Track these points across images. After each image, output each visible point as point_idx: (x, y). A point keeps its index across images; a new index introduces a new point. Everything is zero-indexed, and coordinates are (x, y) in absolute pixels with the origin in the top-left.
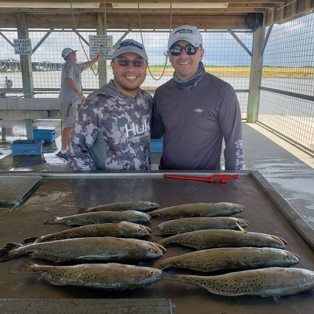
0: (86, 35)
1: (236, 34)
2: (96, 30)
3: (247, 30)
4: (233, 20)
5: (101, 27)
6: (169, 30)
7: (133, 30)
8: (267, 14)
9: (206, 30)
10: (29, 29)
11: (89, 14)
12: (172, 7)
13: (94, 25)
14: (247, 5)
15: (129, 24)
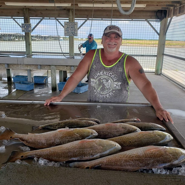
0: (62, 22)
1: (150, 22)
2: (68, 18)
3: (156, 20)
4: (149, 14)
5: (71, 17)
6: (111, 19)
7: (89, 19)
8: (169, 11)
9: (132, 20)
10: (30, 18)
11: (65, 9)
12: (113, 6)
13: (67, 16)
14: (157, 5)
15: (88, 16)
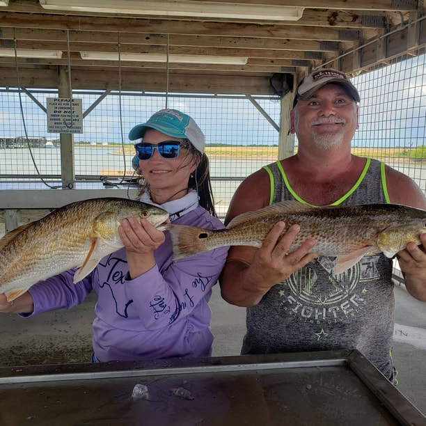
0: (42, 98)
1: (257, 100)
2: (57, 90)
3: (271, 96)
4: (253, 82)
5: (64, 87)
6: (165, 93)
7: (112, 92)
8: (298, 75)
9: (216, 95)
11: (47, 67)
12: (170, 61)
13: (55, 83)
14: (272, 62)
15: (107, 84)
